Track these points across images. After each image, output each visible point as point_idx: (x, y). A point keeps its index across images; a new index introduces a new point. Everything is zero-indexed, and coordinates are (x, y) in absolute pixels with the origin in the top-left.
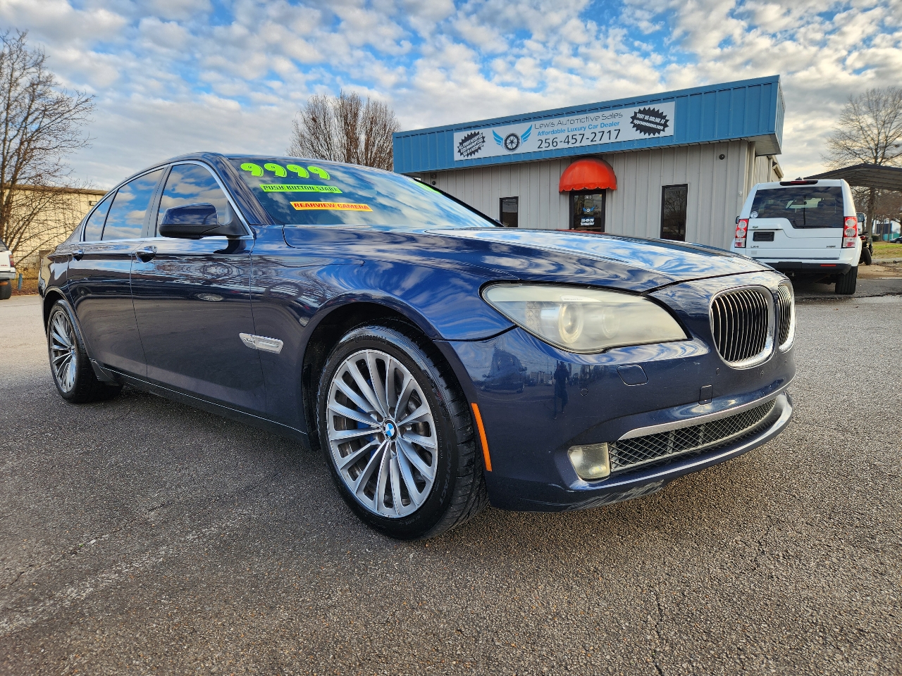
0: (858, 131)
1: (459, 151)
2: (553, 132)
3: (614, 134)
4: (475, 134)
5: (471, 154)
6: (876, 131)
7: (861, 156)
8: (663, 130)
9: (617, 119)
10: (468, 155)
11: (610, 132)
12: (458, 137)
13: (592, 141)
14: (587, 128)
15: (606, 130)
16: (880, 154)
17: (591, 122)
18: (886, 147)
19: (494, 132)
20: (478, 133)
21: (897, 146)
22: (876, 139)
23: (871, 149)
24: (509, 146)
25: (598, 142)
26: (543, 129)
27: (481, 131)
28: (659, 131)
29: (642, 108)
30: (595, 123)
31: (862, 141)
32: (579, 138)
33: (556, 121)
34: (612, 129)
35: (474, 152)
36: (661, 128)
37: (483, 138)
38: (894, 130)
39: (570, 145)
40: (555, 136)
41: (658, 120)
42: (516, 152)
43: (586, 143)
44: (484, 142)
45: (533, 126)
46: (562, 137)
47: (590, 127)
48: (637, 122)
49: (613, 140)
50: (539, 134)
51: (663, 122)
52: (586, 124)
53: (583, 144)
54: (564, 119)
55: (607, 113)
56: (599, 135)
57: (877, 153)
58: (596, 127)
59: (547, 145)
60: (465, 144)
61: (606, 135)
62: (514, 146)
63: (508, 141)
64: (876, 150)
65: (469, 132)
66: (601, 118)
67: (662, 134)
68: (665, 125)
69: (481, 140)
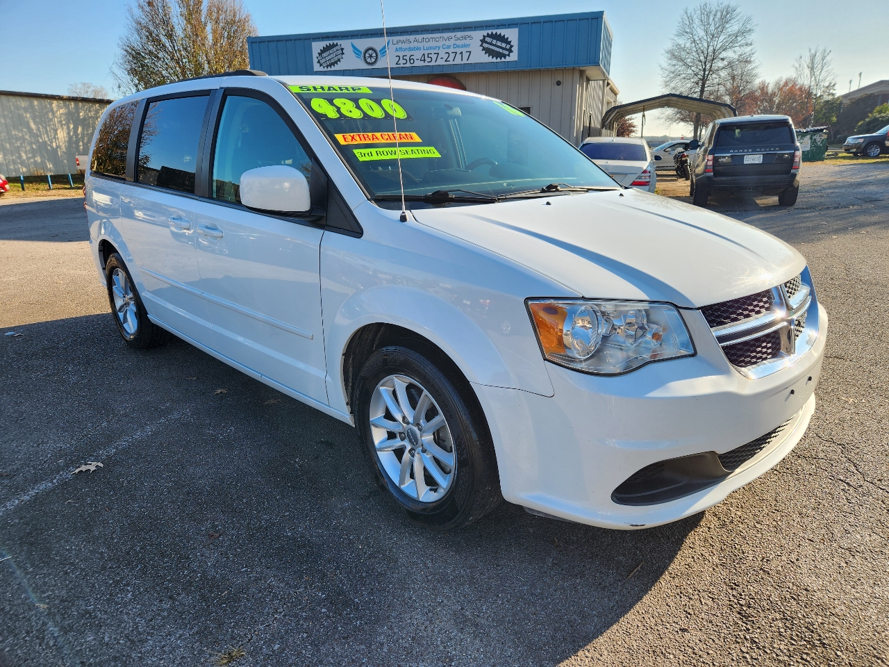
0: (691, 43)
1: (319, 62)
2: (410, 49)
3: (466, 55)
4: (334, 46)
5: (330, 65)
6: (705, 45)
7: (693, 68)
8: (509, 55)
9: (468, 41)
10: (327, 67)
11: (462, 53)
12: (317, 47)
13: (446, 61)
14: (441, 48)
15: (459, 51)
16: (708, 67)
17: (444, 42)
18: (713, 59)
19: (352, 45)
20: (337, 45)
21: (723, 59)
22: (706, 52)
23: (700, 61)
24: (368, 60)
25: (451, 63)
26: (400, 45)
27: (339, 42)
28: (505, 56)
29: (490, 32)
30: (447, 43)
31: (694, 54)
32: (434, 57)
33: (412, 38)
34: (464, 50)
35: (333, 64)
36: (507, 53)
37: (342, 49)
38: (721, 44)
39: (426, 64)
40: (412, 53)
41: (504, 45)
42: (375, 66)
43: (441, 62)
44: (343, 54)
45: (391, 42)
46: (418, 55)
47: (444, 47)
48: (486, 45)
49: (465, 61)
50: (397, 50)
51: (508, 47)
52: (440, 44)
53: (438, 63)
54: (419, 37)
55: (459, 34)
56: (452, 56)
57: (705, 66)
58: (448, 47)
59: (405, 62)
60: (324, 55)
61: (459, 56)
62: (373, 60)
63: (367, 55)
64: (705, 63)
65: (328, 43)
66: (454, 38)
67: (508, 59)
68: (510, 51)
69: (340, 52)
